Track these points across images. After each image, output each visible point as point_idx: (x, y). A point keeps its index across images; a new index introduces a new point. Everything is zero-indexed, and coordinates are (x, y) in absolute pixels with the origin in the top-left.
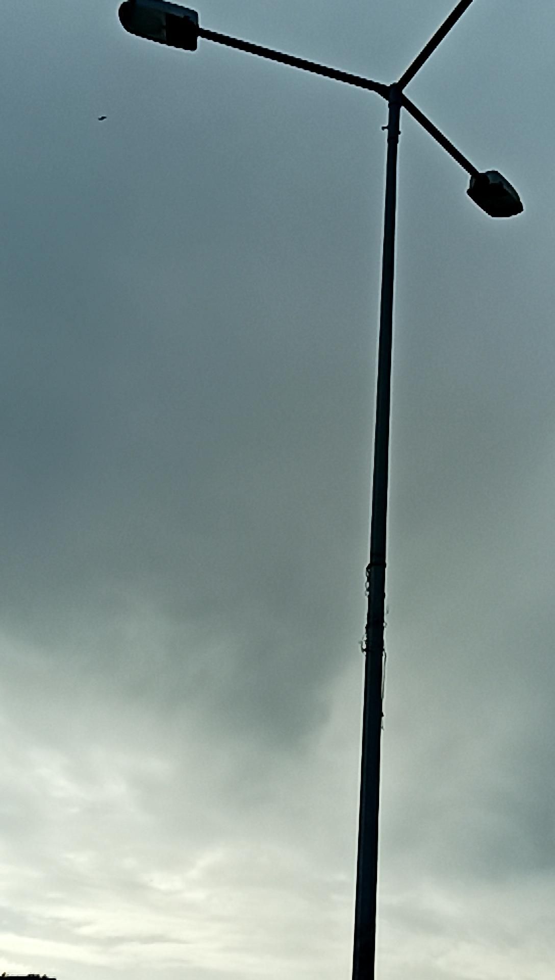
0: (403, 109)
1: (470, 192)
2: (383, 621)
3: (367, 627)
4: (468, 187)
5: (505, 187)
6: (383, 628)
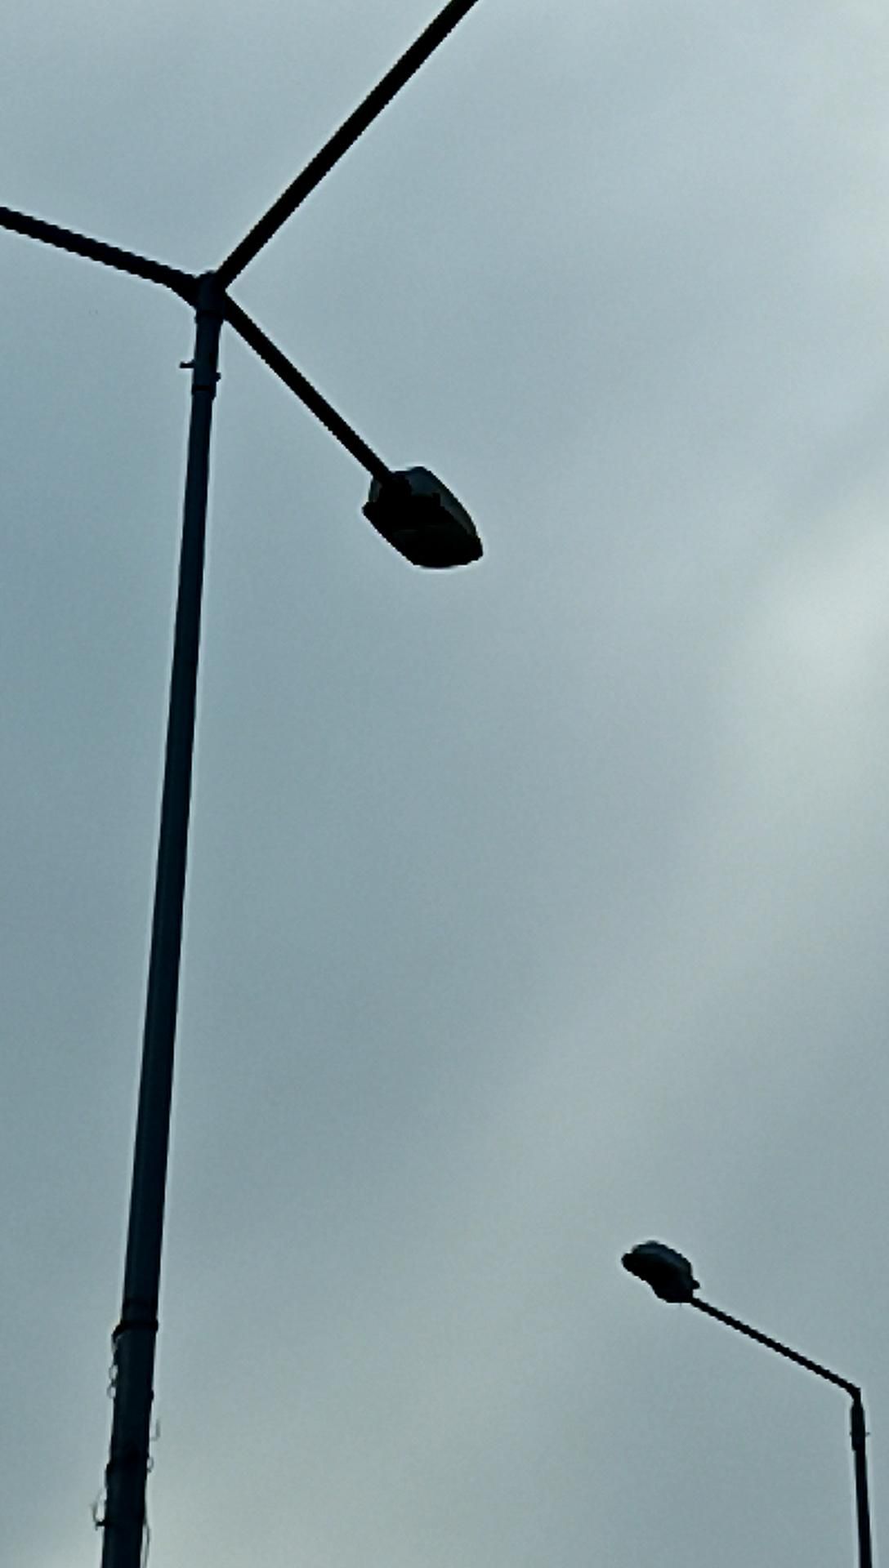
0: (227, 327)
1: (368, 511)
2: (146, 1456)
3: (110, 1470)
4: (366, 500)
5: (446, 503)
6: (145, 1472)
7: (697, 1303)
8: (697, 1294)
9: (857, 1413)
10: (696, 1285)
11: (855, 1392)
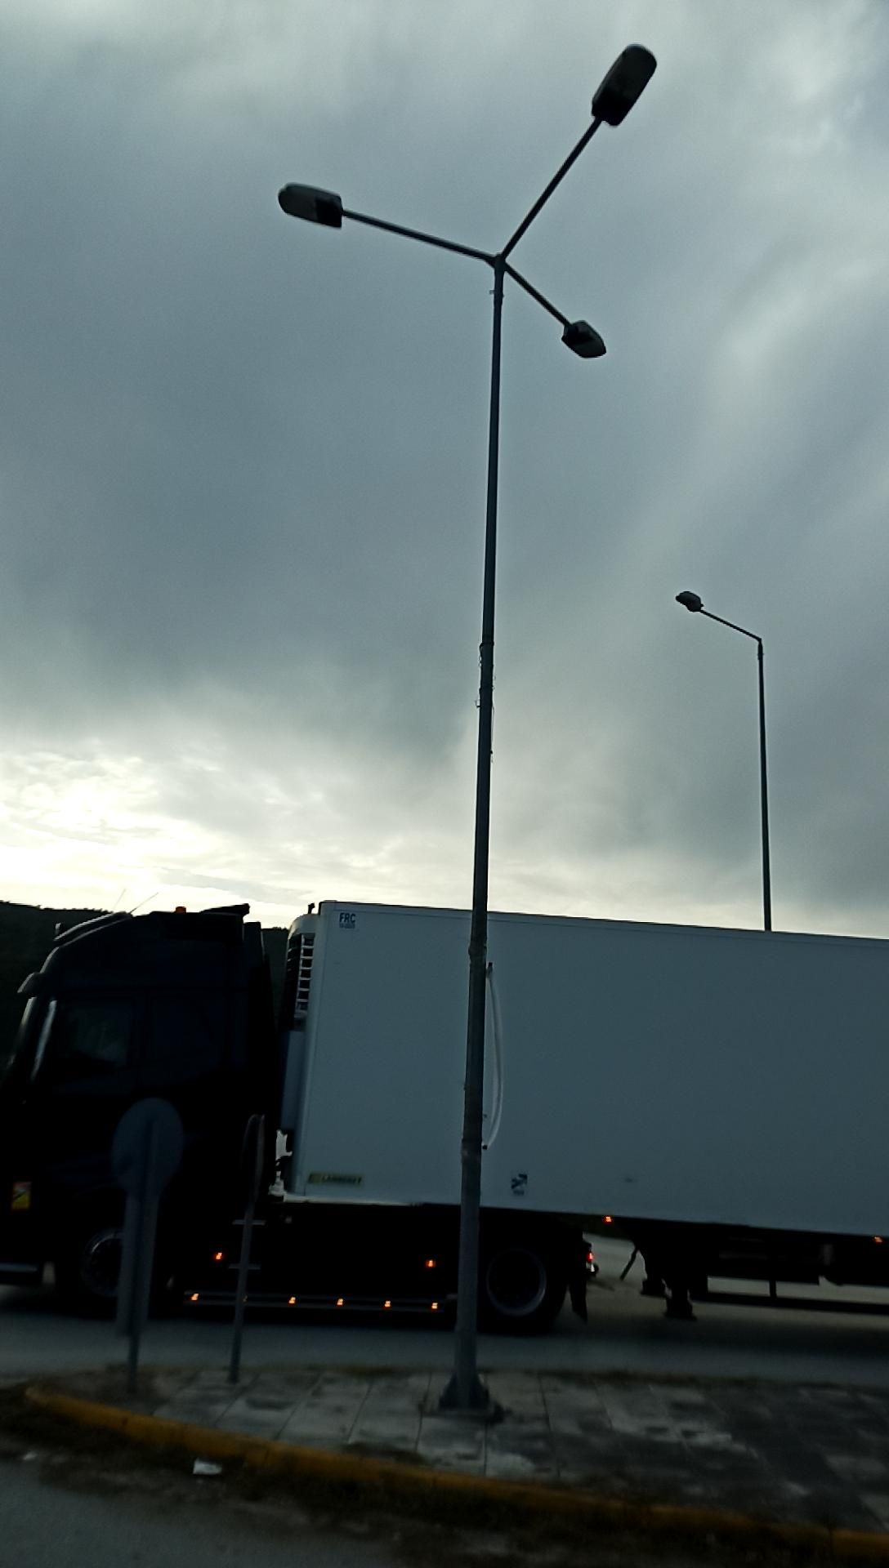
0: (506, 276)
1: (564, 339)
2: (492, 686)
3: (480, 690)
4: (562, 334)
5: (591, 334)
6: (492, 690)
7: (703, 612)
8: (703, 608)
9: (760, 647)
10: (702, 606)
11: (759, 640)
